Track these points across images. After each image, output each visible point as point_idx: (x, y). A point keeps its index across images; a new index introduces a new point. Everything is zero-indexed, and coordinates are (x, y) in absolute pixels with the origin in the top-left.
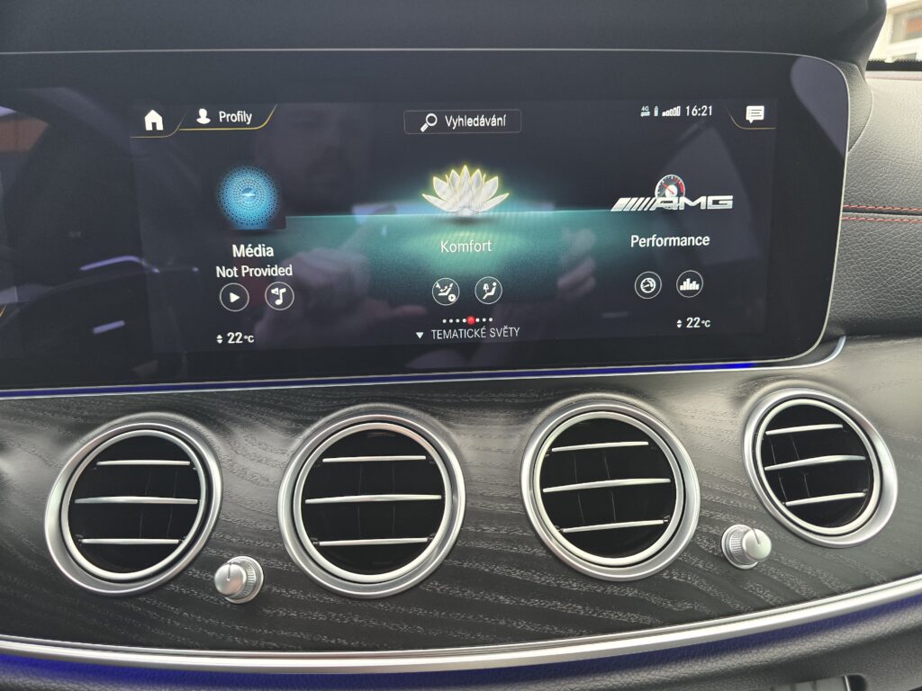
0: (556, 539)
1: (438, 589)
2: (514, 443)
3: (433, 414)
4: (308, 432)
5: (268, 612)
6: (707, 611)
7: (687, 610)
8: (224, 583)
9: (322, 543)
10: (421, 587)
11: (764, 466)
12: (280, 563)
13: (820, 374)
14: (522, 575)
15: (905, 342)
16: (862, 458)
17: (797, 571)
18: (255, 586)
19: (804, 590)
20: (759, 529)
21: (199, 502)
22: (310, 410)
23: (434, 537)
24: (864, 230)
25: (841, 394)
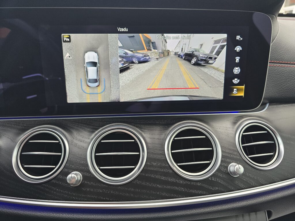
0: (176, 167)
1: (138, 183)
2: (163, 136)
3: (137, 127)
4: (96, 132)
5: (84, 189)
6: (223, 190)
7: (217, 190)
8: (70, 180)
9: (101, 168)
10: (132, 182)
11: (242, 144)
12: (88, 174)
13: (260, 115)
14: (165, 178)
15: (288, 105)
16: (273, 142)
17: (252, 178)
18: (80, 181)
19: (254, 184)
20: (240, 164)
21: (61, 154)
22: (97, 125)
23: (137, 166)
24: (276, 69)
25: (267, 122)
